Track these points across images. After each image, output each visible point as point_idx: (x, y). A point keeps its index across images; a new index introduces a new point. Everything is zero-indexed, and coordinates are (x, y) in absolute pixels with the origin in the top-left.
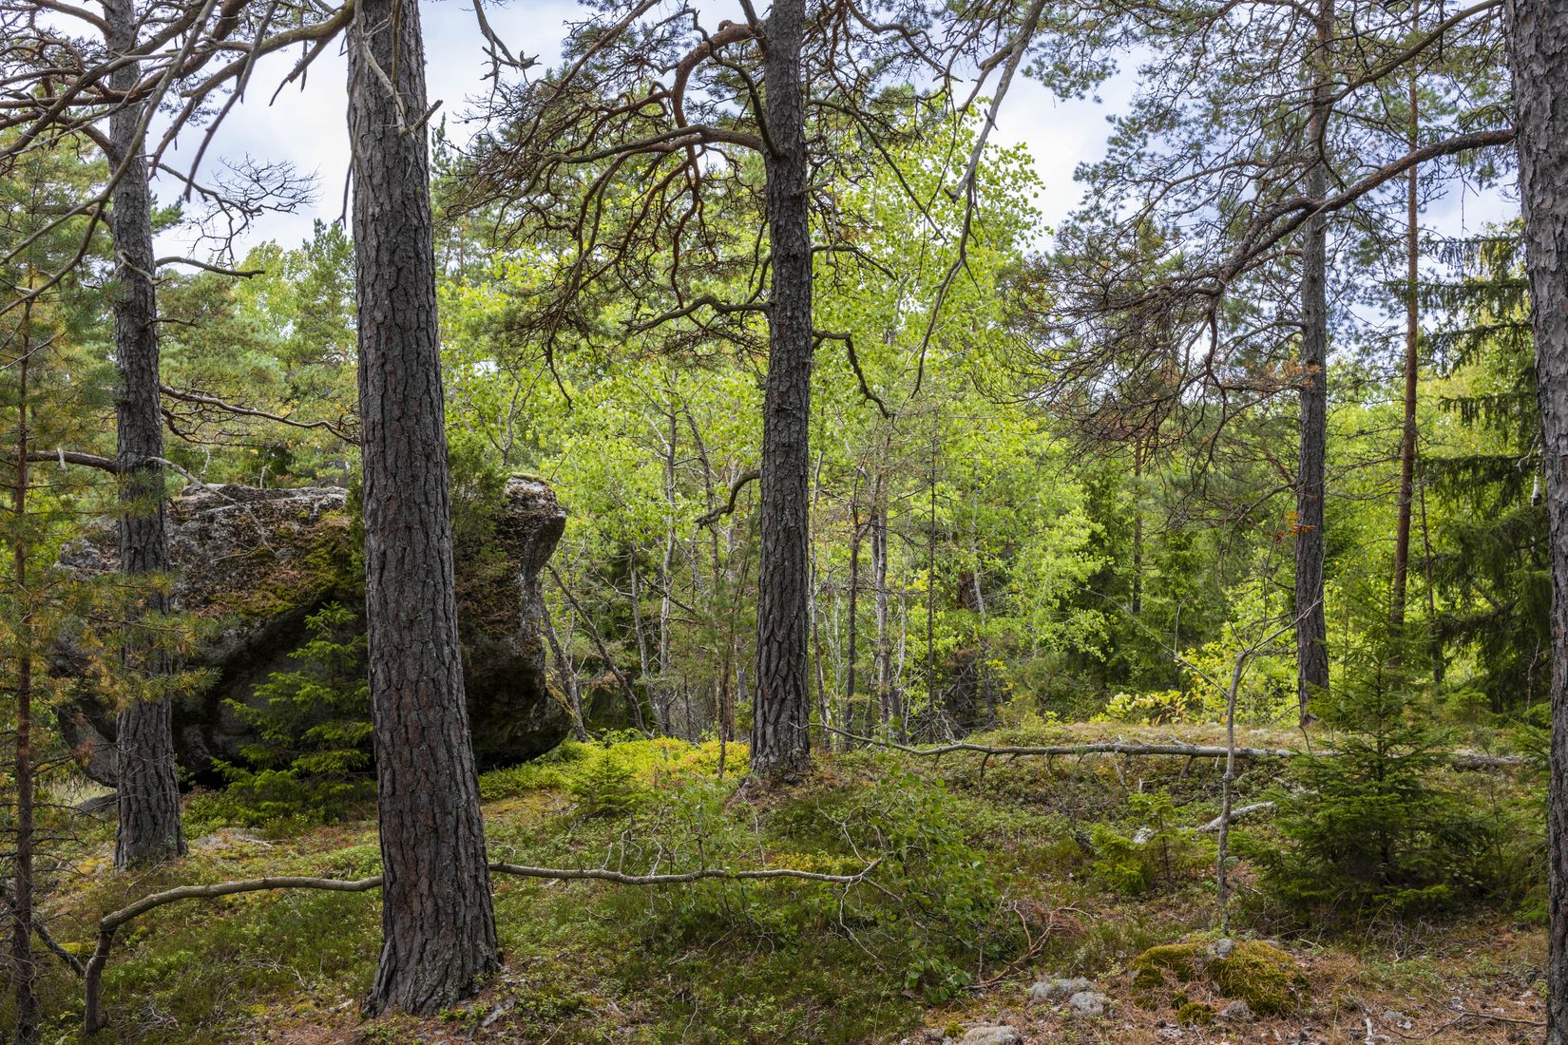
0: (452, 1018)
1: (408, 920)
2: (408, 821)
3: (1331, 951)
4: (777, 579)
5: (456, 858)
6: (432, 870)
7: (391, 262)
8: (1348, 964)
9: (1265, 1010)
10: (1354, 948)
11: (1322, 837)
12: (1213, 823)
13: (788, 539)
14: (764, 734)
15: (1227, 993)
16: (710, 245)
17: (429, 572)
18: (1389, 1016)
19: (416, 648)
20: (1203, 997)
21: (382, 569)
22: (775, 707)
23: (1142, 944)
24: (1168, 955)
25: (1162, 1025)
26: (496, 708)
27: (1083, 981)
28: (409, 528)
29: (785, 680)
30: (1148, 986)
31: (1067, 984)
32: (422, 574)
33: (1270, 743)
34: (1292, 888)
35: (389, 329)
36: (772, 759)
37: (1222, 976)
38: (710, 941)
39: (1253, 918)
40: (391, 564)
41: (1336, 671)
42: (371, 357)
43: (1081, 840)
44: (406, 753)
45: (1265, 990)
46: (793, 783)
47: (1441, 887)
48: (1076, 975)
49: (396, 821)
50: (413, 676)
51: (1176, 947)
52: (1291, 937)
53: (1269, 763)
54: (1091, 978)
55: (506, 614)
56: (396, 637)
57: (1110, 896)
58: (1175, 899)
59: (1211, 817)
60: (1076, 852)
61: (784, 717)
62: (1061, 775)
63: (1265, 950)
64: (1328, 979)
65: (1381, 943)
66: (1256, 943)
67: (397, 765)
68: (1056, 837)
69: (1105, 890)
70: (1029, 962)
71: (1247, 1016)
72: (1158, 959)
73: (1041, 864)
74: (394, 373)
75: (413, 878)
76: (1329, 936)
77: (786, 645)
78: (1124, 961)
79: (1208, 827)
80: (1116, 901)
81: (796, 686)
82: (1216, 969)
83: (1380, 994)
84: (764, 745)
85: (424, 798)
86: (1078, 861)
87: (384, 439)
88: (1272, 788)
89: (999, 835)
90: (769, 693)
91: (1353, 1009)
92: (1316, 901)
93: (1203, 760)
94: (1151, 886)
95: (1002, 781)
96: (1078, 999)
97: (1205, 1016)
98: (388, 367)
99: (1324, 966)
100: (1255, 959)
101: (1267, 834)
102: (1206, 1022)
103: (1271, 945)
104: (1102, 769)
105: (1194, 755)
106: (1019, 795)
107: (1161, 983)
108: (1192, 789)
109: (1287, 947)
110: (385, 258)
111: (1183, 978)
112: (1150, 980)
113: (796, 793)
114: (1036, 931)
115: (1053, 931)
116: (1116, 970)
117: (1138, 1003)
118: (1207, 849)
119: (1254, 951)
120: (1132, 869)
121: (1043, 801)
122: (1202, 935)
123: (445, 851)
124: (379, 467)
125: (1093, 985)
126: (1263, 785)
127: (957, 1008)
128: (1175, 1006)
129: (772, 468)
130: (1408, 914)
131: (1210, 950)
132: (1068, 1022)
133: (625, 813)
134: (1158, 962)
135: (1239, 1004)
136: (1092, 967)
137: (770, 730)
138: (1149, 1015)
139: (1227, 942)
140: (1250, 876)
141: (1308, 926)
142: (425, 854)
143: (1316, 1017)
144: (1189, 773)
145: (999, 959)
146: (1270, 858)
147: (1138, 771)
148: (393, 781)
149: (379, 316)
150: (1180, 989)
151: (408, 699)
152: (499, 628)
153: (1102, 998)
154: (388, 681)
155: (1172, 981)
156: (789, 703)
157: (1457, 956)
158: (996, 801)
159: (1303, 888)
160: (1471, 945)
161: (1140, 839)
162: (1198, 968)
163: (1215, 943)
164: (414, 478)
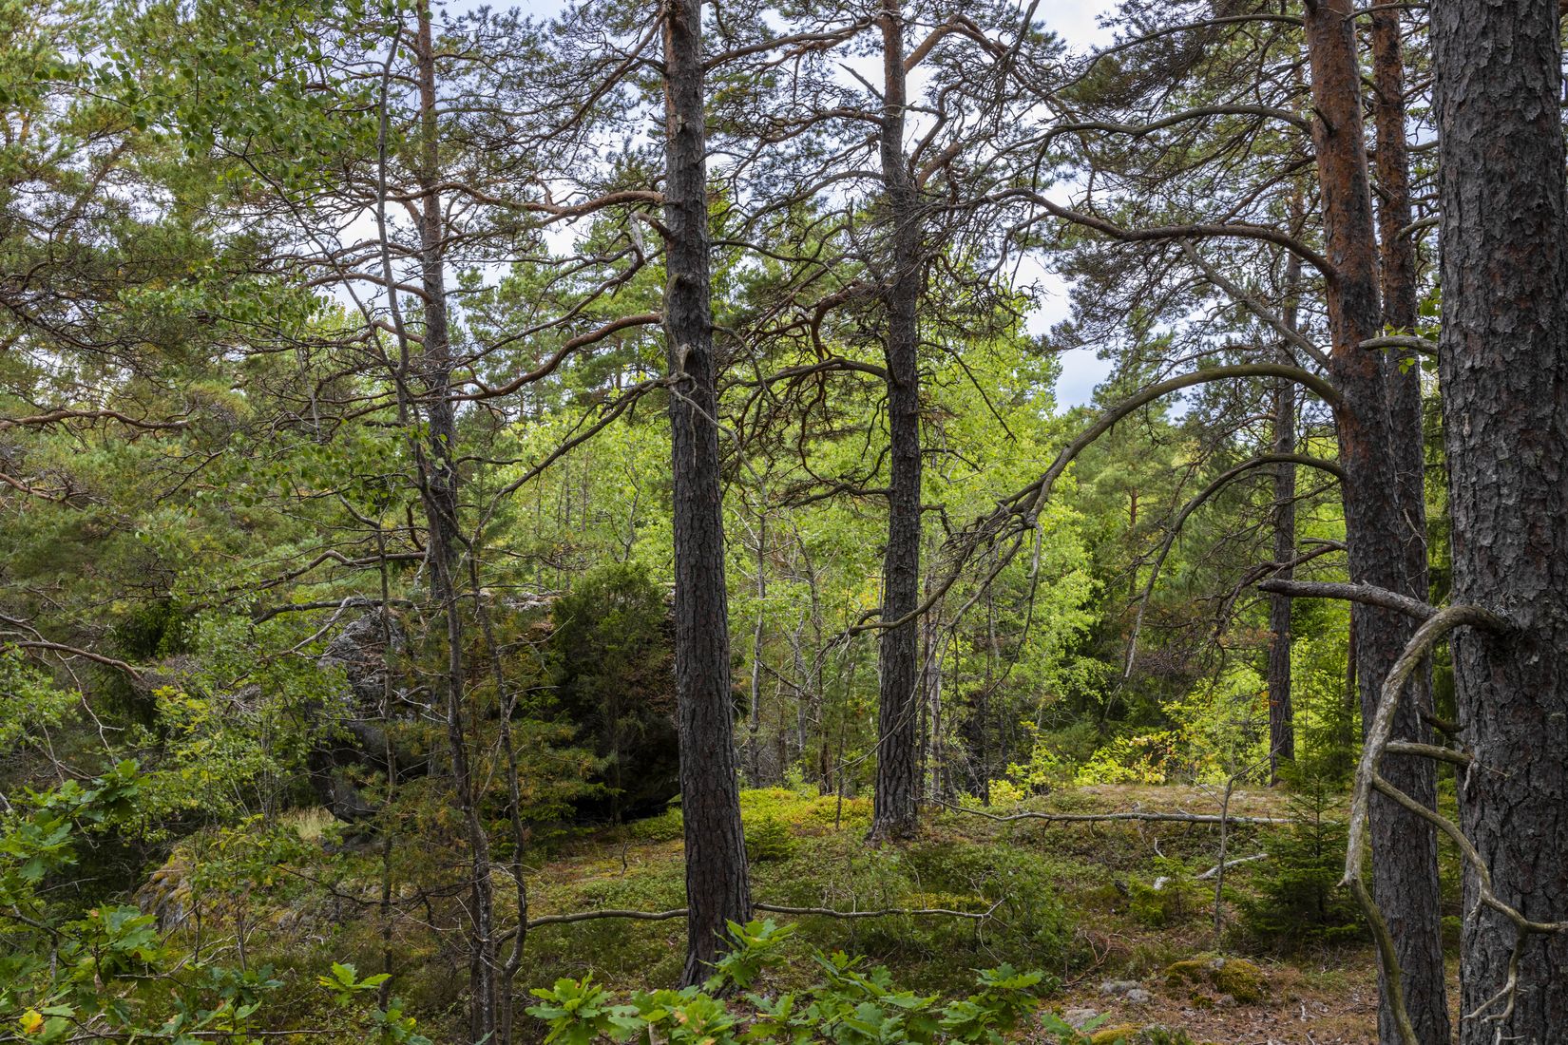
0: (739, 1002)
1: (706, 940)
2: (708, 878)
3: (1284, 966)
4: (895, 691)
5: (738, 902)
6: (723, 909)
7: (701, 527)
8: (1294, 974)
9: (1244, 1000)
10: (1300, 964)
11: (1280, 892)
12: (1209, 873)
13: (904, 662)
14: (885, 802)
15: (1221, 991)
16: (828, 420)
17: (723, 721)
18: (1314, 1005)
19: (715, 770)
20: (1207, 993)
21: (693, 719)
22: (894, 783)
23: (1169, 961)
24: (1186, 968)
25: (1183, 1009)
26: (656, 767)
27: (1134, 983)
28: (710, 694)
29: (901, 764)
30: (1174, 985)
31: (1123, 984)
32: (718, 723)
33: (1248, 810)
34: (1261, 925)
35: (699, 569)
36: (892, 821)
37: (1218, 980)
38: (884, 954)
39: (1237, 944)
40: (699, 717)
41: (1299, 744)
42: (687, 587)
43: (1119, 886)
44: (708, 836)
45: (1244, 989)
46: (908, 838)
47: (1352, 926)
48: (1130, 979)
49: (700, 879)
50: (713, 787)
51: (1190, 963)
52: (1260, 957)
53: (1246, 828)
54: (1138, 980)
55: (667, 696)
56: (702, 763)
57: (1142, 926)
58: (1185, 928)
59: (1206, 869)
60: (1117, 895)
61: (900, 790)
62: (1099, 835)
63: (1243, 965)
64: (1281, 983)
65: (1315, 961)
66: (1239, 960)
67: (702, 843)
68: (1101, 883)
69: (1139, 922)
70: (1097, 971)
71: (1233, 1004)
72: (1180, 970)
73: (1092, 902)
74: (701, 597)
75: (711, 913)
76: (1284, 956)
77: (901, 738)
78: (1158, 971)
79: (1204, 876)
80: (1146, 929)
81: (909, 768)
82: (1215, 977)
83: (1311, 991)
84: (885, 810)
85: (719, 864)
86: (1117, 901)
87: (695, 638)
88: (1249, 847)
89: (1061, 881)
90: (889, 773)
91: (1295, 1000)
92: (1276, 933)
93: (1200, 825)
94: (1169, 920)
95: (1057, 838)
96: (1132, 993)
97: (1209, 1004)
98: (698, 593)
99: (1278, 975)
100: (1238, 970)
101: (1245, 882)
102: (1209, 1007)
103: (1247, 962)
104: (1128, 830)
105: (1194, 821)
106: (1069, 849)
107: (1182, 984)
108: (1192, 846)
109: (1258, 964)
110: (696, 524)
111: (1195, 981)
112: (1175, 983)
113: (912, 846)
114: (1100, 952)
115: (1111, 951)
116: (1154, 976)
117: (1169, 996)
118: (1205, 894)
119: (1237, 965)
120: (1156, 909)
121: (1086, 853)
122: (1204, 955)
123: (732, 898)
124: (692, 655)
125: (1140, 984)
126: (1243, 844)
127: (1056, 998)
128: (1190, 998)
129: (892, 610)
130: (1333, 942)
131: (1211, 965)
132: (1127, 1007)
133: (786, 858)
134: (1180, 972)
135: (1229, 997)
136: (1139, 973)
137: (890, 799)
138: (1175, 1003)
139: (1221, 960)
140: (1233, 913)
141: (1270, 949)
142: (720, 898)
143: (1273, 1005)
144: (1191, 834)
145: (1077, 968)
146: (1247, 905)
147: (1154, 832)
148: (699, 852)
149: (692, 561)
150: (1193, 988)
151: (709, 801)
152: (663, 708)
153: (1146, 992)
154: (697, 790)
155: (1189, 983)
156: (903, 781)
157: (1361, 969)
158: (1053, 853)
159: (1268, 924)
160: (1370, 963)
161: (1157, 886)
162: (1204, 976)
163: (1212, 960)
164: (714, 662)
